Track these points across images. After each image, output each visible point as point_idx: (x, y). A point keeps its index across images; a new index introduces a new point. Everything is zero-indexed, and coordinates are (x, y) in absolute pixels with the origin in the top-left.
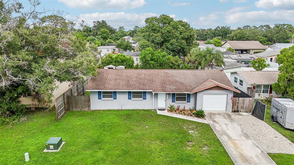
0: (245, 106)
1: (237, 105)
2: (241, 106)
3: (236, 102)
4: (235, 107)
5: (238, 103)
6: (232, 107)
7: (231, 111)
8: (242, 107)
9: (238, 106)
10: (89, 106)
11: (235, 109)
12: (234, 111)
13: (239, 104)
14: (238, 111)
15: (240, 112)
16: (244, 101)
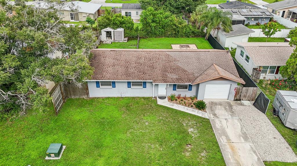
0: (248, 95)
1: (240, 94)
3: (239, 91)
5: (241, 92)
6: (235, 96)
7: (233, 100)
8: (244, 96)
10: (87, 94)
11: (238, 97)
12: (237, 100)
13: (242, 94)
14: (240, 100)
15: (242, 100)
16: (247, 91)
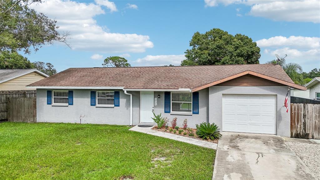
1: (303, 121)
2: (314, 123)
3: (298, 113)
4: (299, 126)
5: (305, 116)
6: (291, 125)
7: (290, 136)
8: (315, 126)
9: (305, 124)
10: (34, 116)
11: (299, 129)
12: (297, 136)
13: (307, 120)
14: (305, 136)
15: (313, 138)
